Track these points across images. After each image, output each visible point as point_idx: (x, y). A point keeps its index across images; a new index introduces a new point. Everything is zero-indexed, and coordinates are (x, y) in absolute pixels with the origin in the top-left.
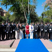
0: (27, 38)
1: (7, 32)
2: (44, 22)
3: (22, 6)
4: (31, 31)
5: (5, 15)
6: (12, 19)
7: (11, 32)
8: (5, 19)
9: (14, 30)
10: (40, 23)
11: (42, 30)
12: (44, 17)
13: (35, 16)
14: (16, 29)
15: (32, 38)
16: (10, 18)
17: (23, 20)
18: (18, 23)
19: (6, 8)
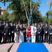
1: (5, 34)
2: (49, 23)
3: (23, 3)
4: (33, 33)
5: (2, 13)
6: (11, 18)
8: (3, 18)
9: (13, 32)
11: (46, 32)
12: (49, 17)
14: (16, 31)
15: (34, 42)
16: (8, 17)
17: (24, 20)
18: (18, 24)
19: (5, 5)
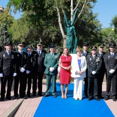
0: (63, 96)
7: (15, 74)
10: (105, 50)
13: (93, 27)
